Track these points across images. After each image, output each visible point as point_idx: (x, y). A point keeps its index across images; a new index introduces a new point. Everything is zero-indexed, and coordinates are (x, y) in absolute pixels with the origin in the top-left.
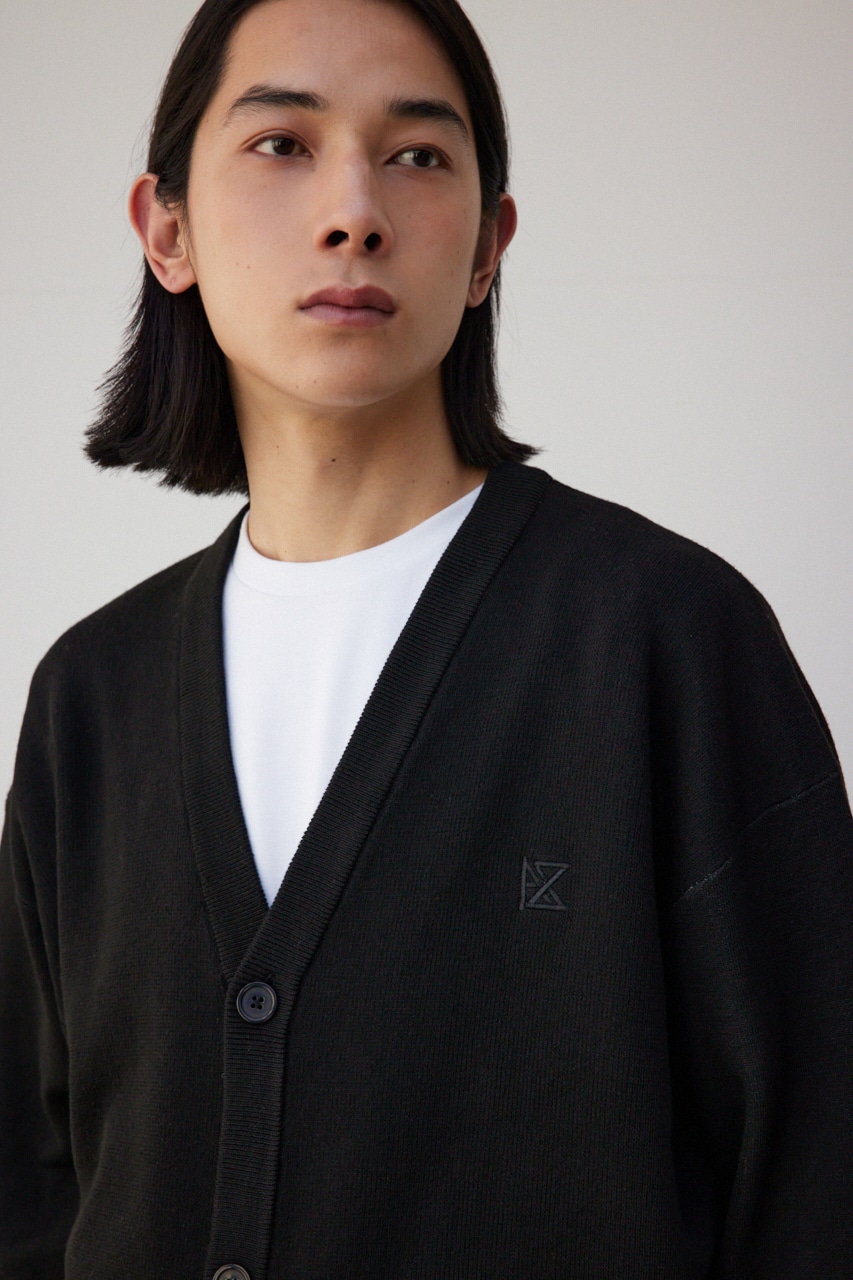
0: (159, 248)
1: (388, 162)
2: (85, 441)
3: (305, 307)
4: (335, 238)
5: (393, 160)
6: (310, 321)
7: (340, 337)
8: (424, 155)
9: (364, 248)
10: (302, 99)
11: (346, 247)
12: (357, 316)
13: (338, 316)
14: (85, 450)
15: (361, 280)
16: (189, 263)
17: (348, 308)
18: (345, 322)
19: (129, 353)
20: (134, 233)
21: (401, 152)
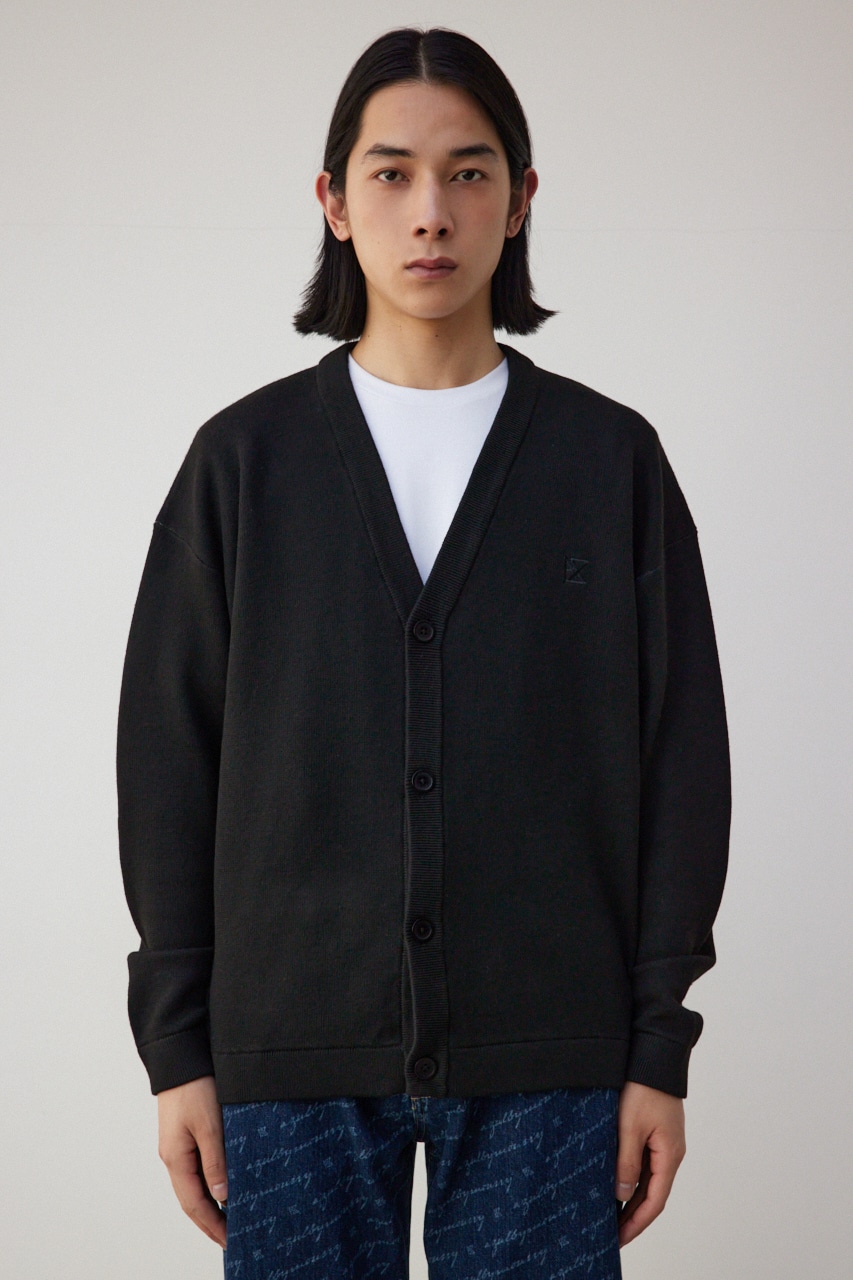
0: (333, 213)
1: (452, 180)
2: (293, 321)
3: (409, 267)
4: (421, 232)
5: (454, 178)
6: (411, 275)
7: (426, 284)
8: (470, 174)
9: (437, 236)
10: (402, 153)
11: (427, 236)
12: (434, 273)
13: (424, 273)
14: (295, 324)
15: (436, 255)
16: (348, 225)
17: (431, 269)
18: (429, 277)
19: (317, 274)
20: (318, 203)
21: (458, 174)
